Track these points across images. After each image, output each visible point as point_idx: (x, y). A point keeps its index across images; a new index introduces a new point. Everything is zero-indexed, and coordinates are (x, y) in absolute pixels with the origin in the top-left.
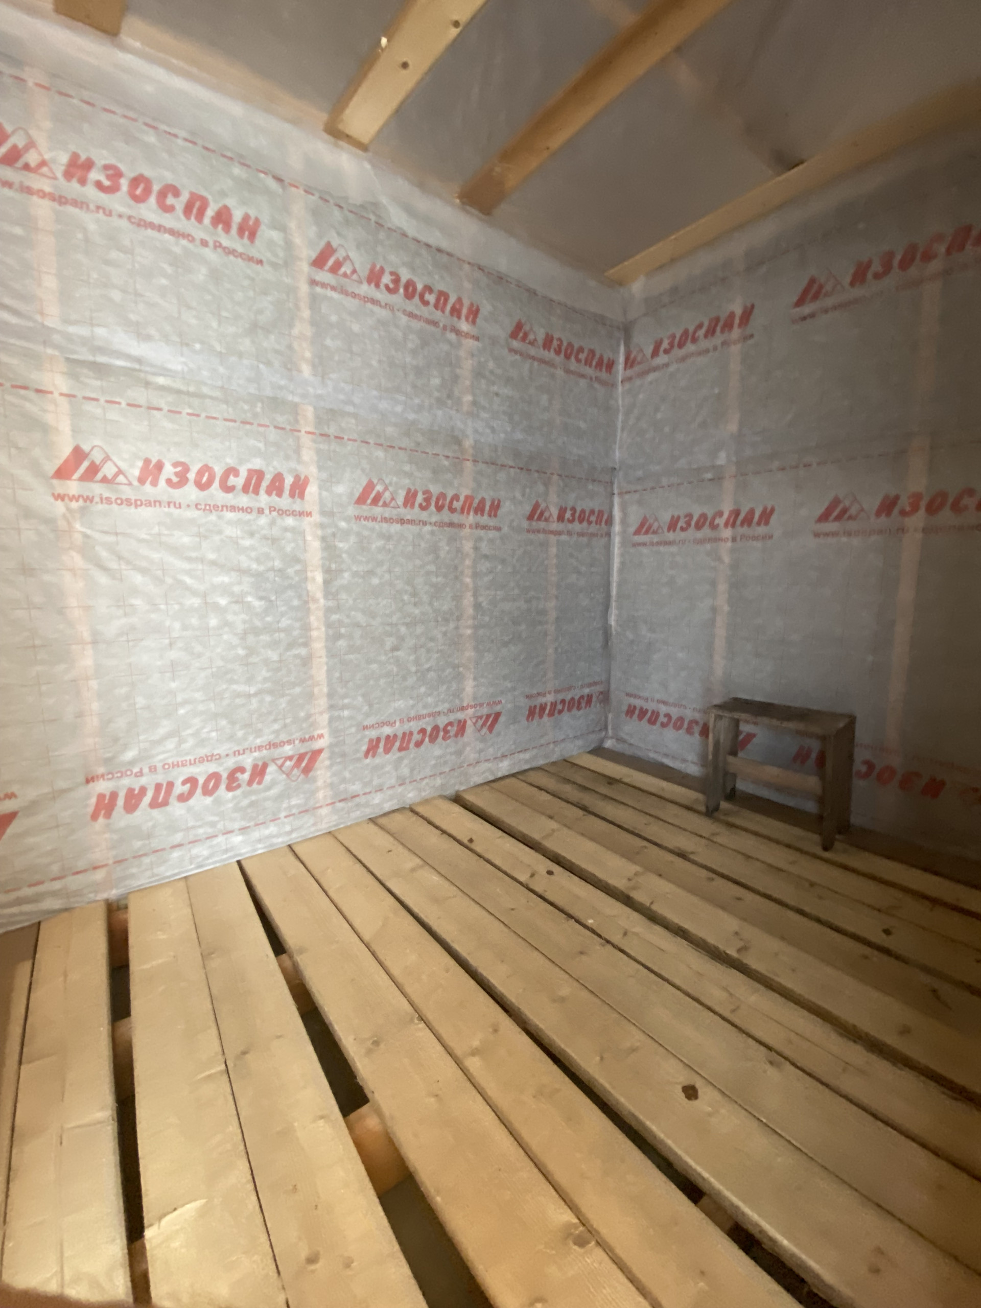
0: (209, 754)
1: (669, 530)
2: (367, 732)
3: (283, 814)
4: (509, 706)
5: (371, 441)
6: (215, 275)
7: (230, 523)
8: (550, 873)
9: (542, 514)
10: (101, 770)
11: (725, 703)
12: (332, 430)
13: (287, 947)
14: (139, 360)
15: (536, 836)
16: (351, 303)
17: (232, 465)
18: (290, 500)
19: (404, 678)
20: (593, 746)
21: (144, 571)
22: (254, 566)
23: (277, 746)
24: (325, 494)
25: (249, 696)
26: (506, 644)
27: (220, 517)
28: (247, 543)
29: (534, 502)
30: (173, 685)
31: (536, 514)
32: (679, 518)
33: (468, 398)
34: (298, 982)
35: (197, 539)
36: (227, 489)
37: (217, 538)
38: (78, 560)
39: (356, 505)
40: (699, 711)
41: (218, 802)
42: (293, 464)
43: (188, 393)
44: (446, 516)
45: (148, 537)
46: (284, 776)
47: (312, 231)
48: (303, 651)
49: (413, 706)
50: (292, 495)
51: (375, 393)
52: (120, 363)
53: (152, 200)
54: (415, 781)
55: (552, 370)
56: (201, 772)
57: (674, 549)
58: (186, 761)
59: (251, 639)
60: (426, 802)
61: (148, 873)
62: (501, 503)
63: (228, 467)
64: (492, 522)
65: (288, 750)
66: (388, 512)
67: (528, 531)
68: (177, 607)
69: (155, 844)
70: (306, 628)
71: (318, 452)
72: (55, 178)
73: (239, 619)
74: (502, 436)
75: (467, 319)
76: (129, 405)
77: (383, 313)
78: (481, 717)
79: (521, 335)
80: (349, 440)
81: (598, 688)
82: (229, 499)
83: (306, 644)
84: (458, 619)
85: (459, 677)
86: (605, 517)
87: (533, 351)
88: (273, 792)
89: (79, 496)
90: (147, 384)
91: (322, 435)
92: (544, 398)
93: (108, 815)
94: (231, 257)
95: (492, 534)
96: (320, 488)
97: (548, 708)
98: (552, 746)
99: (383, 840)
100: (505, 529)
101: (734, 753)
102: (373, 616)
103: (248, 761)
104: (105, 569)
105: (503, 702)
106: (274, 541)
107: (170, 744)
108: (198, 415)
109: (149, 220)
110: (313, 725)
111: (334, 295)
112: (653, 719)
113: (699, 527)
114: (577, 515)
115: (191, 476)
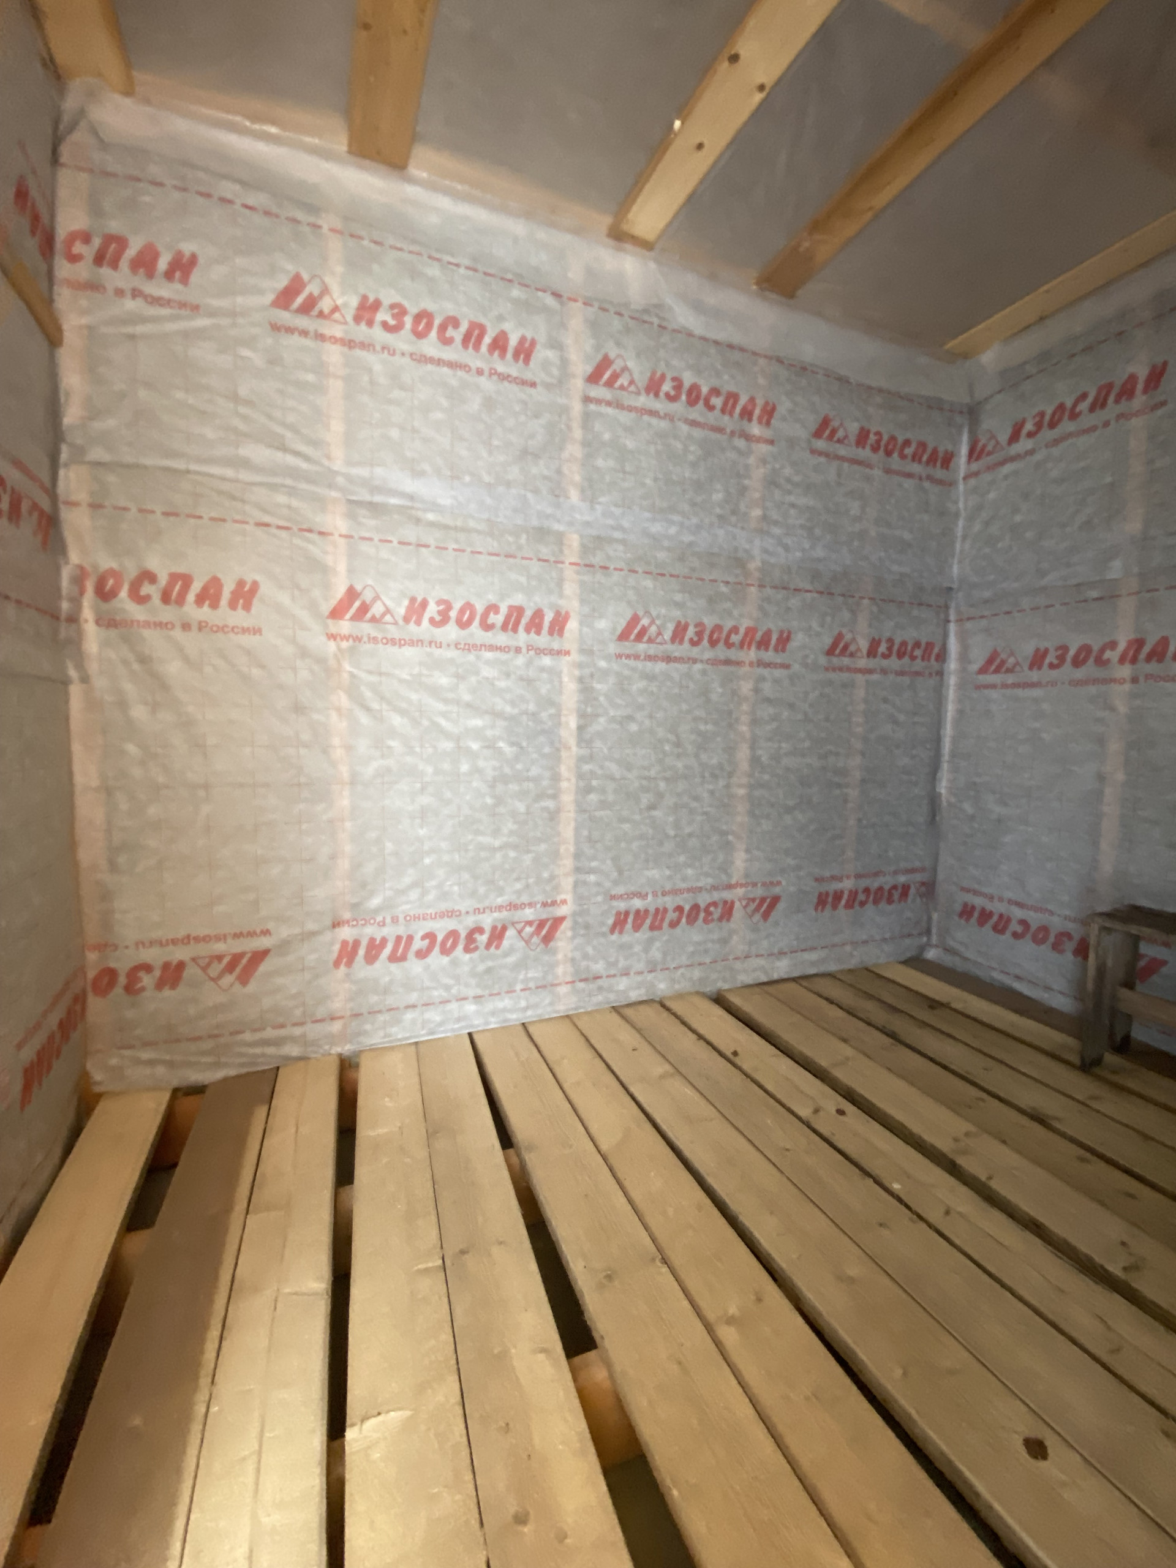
0: (450, 909)
1: (1031, 668)
2: (615, 903)
3: (519, 987)
4: (792, 889)
5: (640, 570)
6: (489, 403)
7: (488, 662)
8: (841, 1112)
9: (846, 647)
10: (347, 915)
11: (1116, 910)
12: (598, 559)
13: (514, 1140)
14: (411, 498)
15: (823, 1062)
16: (625, 417)
17: (494, 602)
18: (549, 637)
19: (661, 843)
20: (908, 955)
21: (403, 713)
22: (508, 709)
23: (518, 909)
24: (585, 630)
25: (494, 850)
26: (789, 810)
27: (478, 658)
28: (502, 684)
29: (836, 633)
30: (422, 832)
31: (838, 647)
32: (1046, 651)
33: (757, 512)
34: (524, 1184)
35: (455, 680)
36: (487, 627)
37: (473, 679)
38: (343, 700)
39: (618, 643)
40: (1074, 920)
41: (455, 963)
42: (553, 598)
43: (456, 528)
44: (721, 652)
45: (408, 678)
46: (523, 943)
47: (589, 345)
48: (550, 804)
49: (670, 878)
50: (551, 632)
51: (647, 515)
52: (394, 501)
53: (434, 334)
54: (667, 969)
55: (867, 470)
56: (441, 928)
57: (1037, 693)
58: (427, 914)
59: (500, 788)
60: (680, 996)
61: (381, 1033)
62: (793, 636)
63: (490, 603)
64: (779, 659)
65: (529, 914)
66: (652, 649)
67: (827, 669)
68: (430, 750)
69: (390, 1001)
70: (556, 778)
71: (582, 584)
72: (346, 323)
73: (488, 765)
74: (798, 554)
75: (760, 422)
76: (400, 543)
77: (664, 424)
78: (753, 900)
79: (827, 432)
80: (615, 569)
81: (918, 877)
82: (488, 637)
83: (555, 797)
84: (730, 775)
85: (728, 847)
86: (936, 650)
87: (842, 451)
88: (511, 960)
89: (349, 636)
90: (418, 521)
91: (586, 565)
92: (855, 508)
93: (349, 964)
94: (506, 383)
95: (778, 673)
96: (581, 623)
97: (845, 896)
98: (848, 948)
99: (627, 1036)
100: (796, 667)
101: (1129, 985)
102: (629, 767)
103: (487, 921)
104: (368, 709)
105: (784, 883)
106: (529, 682)
107: (414, 895)
108: (463, 551)
109: (429, 355)
110: (557, 888)
111: (610, 411)
112: (1001, 925)
113: (1077, 663)
114: (896, 648)
115: (453, 614)
